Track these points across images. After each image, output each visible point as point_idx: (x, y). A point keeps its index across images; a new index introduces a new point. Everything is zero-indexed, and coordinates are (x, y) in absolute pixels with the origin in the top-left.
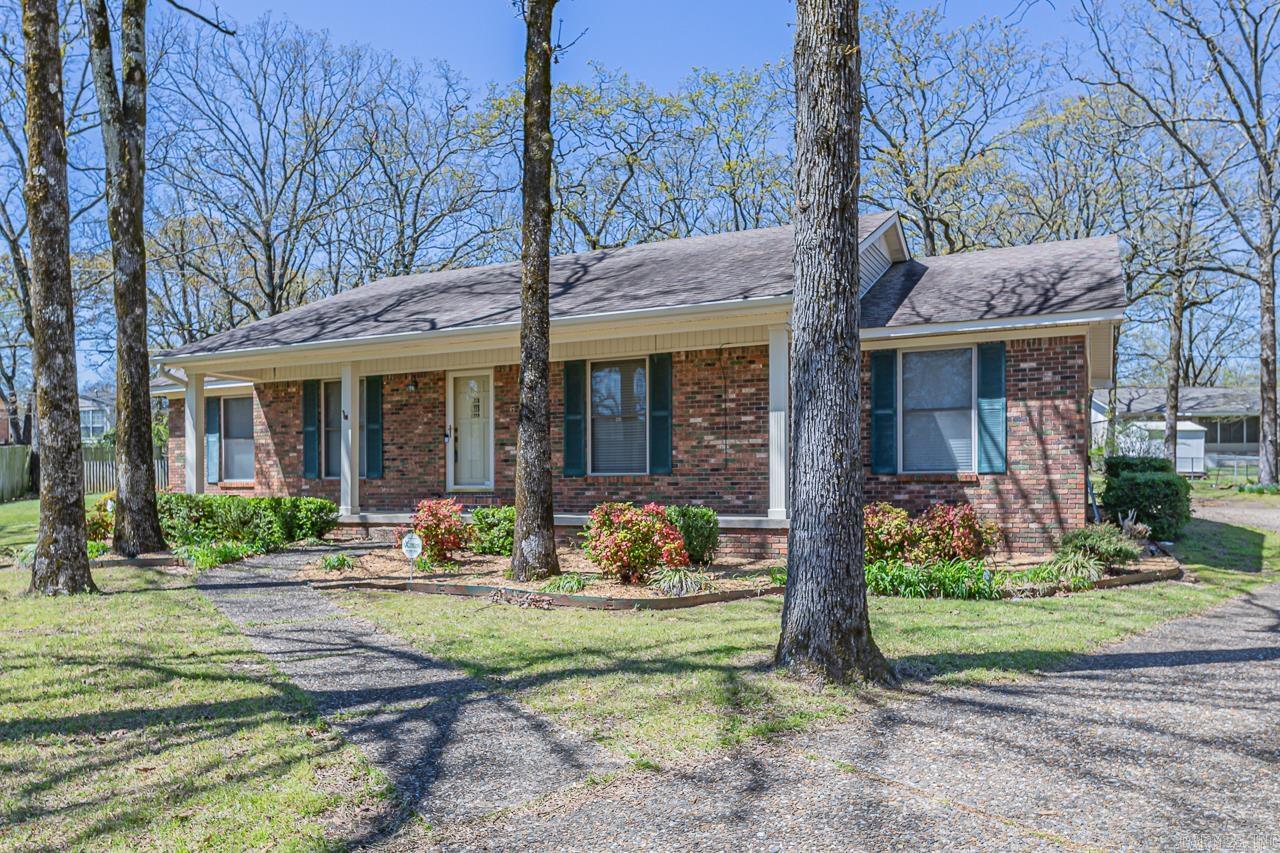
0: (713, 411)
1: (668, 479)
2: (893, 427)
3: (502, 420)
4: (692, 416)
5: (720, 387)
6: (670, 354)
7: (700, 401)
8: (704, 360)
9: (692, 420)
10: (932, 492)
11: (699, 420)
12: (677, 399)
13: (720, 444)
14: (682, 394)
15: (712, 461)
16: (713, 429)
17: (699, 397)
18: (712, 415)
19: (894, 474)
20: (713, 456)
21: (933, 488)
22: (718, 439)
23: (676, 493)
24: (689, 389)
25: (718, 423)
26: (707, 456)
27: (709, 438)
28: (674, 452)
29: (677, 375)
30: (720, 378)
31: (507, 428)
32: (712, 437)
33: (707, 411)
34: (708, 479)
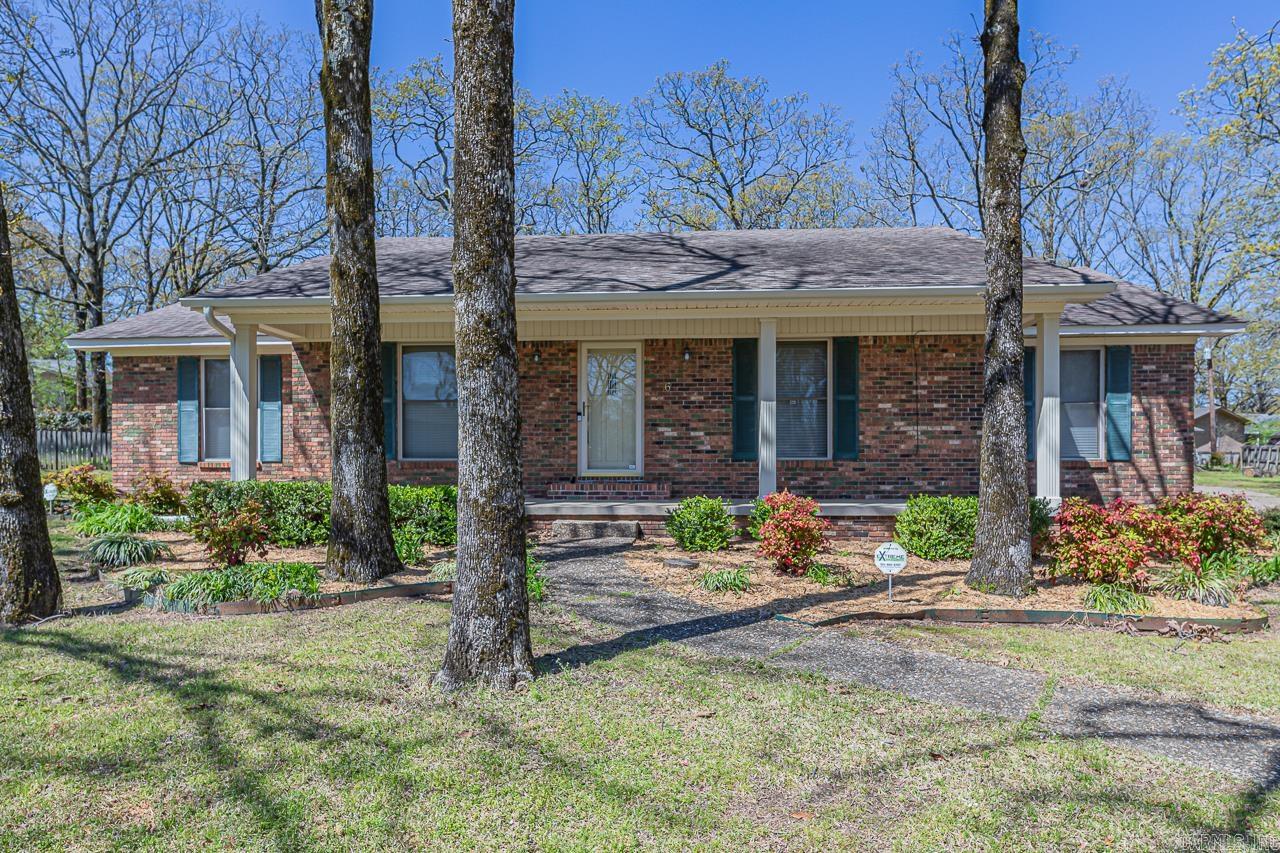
0: (904, 397)
1: (853, 465)
3: (653, 399)
4: (880, 402)
5: (910, 374)
6: (857, 338)
7: (889, 387)
8: (894, 346)
9: (880, 406)
11: (889, 405)
12: (864, 383)
13: (911, 430)
14: (870, 379)
15: (903, 446)
16: (903, 415)
17: (888, 383)
18: (902, 401)
20: (903, 442)
22: (909, 425)
23: (863, 478)
24: (877, 374)
25: (909, 410)
26: (897, 442)
27: (899, 424)
28: (861, 438)
29: (863, 359)
30: (911, 365)
31: (662, 407)
32: (902, 423)
33: (897, 397)
34: (898, 465)
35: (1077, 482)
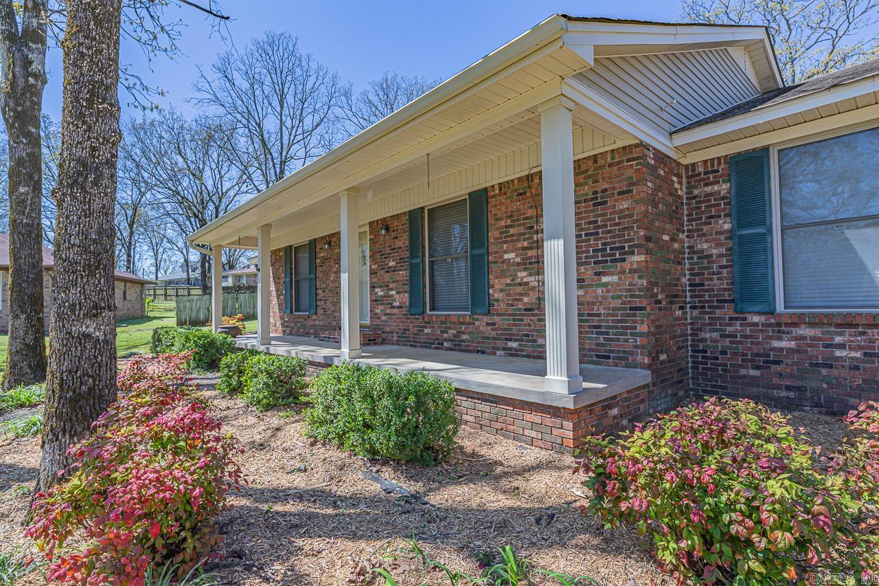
0: (525, 244)
1: (486, 319)
2: (767, 250)
3: (373, 267)
4: (506, 252)
5: (531, 217)
6: (486, 189)
7: (512, 235)
8: (516, 190)
9: (506, 256)
10: (838, 339)
11: (512, 255)
12: (493, 234)
14: (497, 229)
15: (526, 299)
16: (523, 264)
17: (512, 231)
18: (524, 249)
19: (772, 313)
20: (527, 295)
21: (841, 334)
22: (530, 275)
23: (493, 334)
24: (503, 223)
25: (530, 258)
26: (520, 294)
27: (522, 275)
28: (491, 291)
29: (492, 210)
30: (531, 207)
31: (376, 273)
32: (524, 274)
33: (519, 245)
34: (522, 320)
35: (860, 348)
